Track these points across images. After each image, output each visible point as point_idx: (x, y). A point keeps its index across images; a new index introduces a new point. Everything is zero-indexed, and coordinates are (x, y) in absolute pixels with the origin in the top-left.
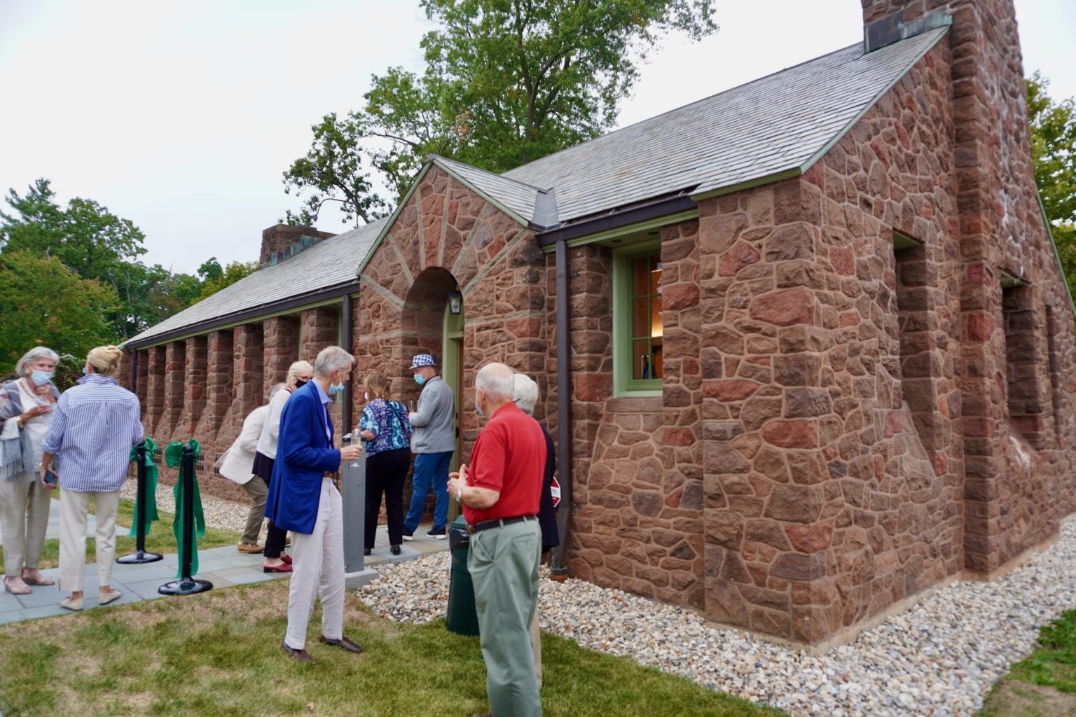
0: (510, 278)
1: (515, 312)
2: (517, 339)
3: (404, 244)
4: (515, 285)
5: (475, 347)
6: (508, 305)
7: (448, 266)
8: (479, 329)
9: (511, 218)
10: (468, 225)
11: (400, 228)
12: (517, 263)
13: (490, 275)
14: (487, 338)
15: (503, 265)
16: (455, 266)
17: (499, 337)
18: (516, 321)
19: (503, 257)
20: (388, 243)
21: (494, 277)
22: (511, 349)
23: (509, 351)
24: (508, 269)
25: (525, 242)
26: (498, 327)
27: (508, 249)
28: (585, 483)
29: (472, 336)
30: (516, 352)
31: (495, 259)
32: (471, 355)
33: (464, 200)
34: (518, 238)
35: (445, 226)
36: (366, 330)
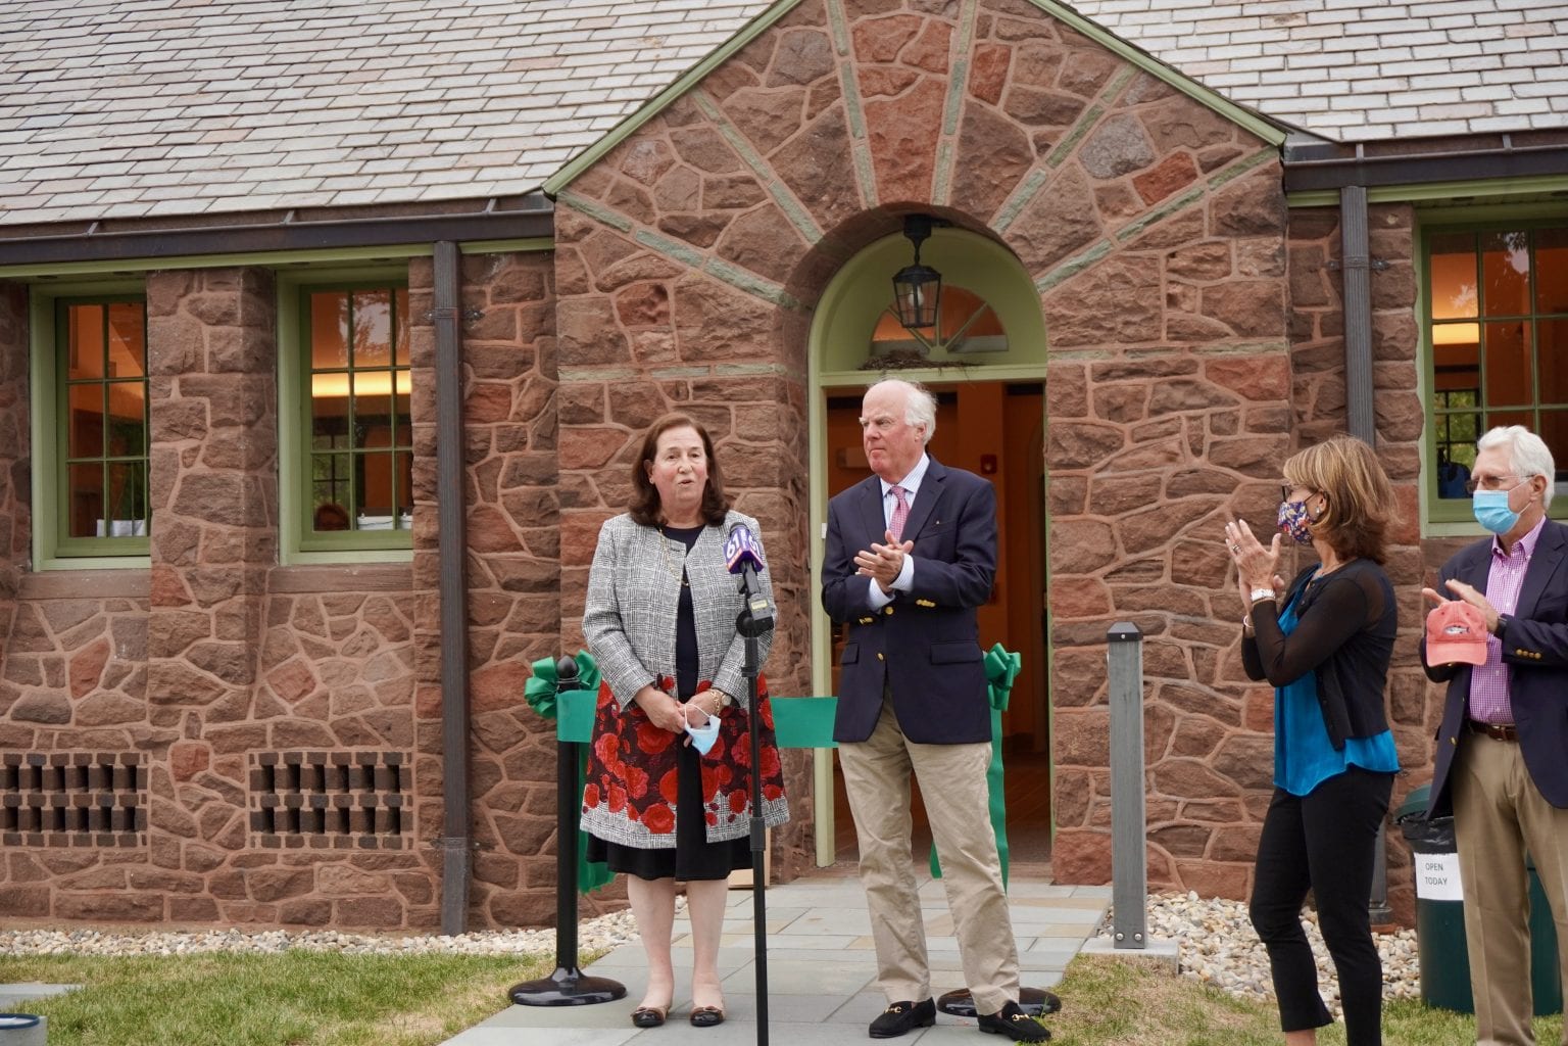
0: (1218, 259)
1: (1235, 339)
2: (1244, 403)
3: (776, 129)
4: (1235, 276)
5: (1092, 417)
6: (1214, 322)
7: (975, 206)
8: (1105, 374)
9: (1219, 116)
10: (1058, 113)
11: (749, 80)
12: (1239, 224)
13: (1144, 243)
14: (1137, 398)
15: (1194, 226)
16: (1004, 209)
17: (1179, 395)
18: (1240, 362)
19: (1192, 207)
20: (690, 118)
21: (1162, 253)
22: (1224, 425)
23: (1216, 430)
24: (1207, 238)
25: (1265, 180)
26: (1178, 374)
27: (1205, 191)
28: (1418, 722)
29: (1082, 389)
30: (1242, 433)
31: (1161, 206)
32: (1079, 436)
33: (1037, 46)
34: (1242, 168)
35: (956, 103)
36: (595, 353)
